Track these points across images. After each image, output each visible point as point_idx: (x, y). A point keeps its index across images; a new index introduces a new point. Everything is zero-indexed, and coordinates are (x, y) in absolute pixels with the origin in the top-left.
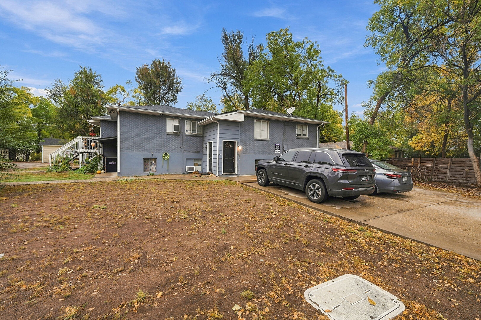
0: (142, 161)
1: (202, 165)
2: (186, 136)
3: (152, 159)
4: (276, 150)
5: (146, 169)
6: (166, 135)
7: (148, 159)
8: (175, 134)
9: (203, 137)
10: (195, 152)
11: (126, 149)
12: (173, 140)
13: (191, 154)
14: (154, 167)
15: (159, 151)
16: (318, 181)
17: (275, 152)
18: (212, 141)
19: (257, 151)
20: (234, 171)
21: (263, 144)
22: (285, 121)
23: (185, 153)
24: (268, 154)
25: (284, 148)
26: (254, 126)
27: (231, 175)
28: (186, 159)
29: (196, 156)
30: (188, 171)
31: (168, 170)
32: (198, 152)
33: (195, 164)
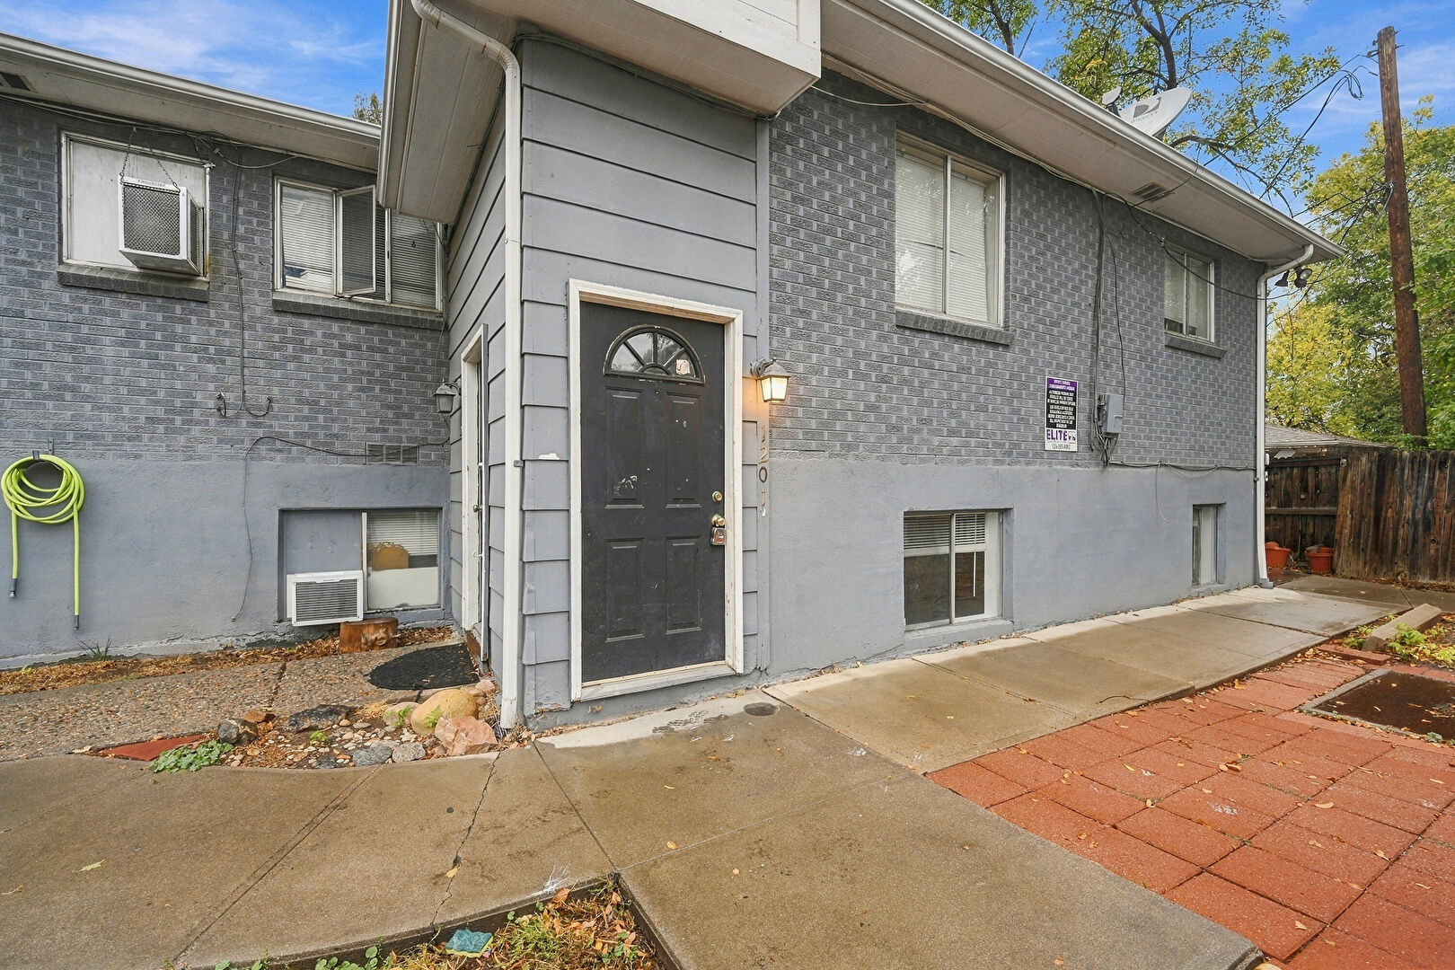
1: (442, 560)
2: (281, 308)
4: (1054, 426)
10: (374, 453)
12: (136, 336)
13: (337, 465)
17: (1049, 446)
18: (481, 330)
19: (917, 431)
20: (713, 644)
21: (962, 369)
22: (1104, 198)
23: (272, 459)
24: (997, 462)
25: (1100, 411)
26: (892, 185)
27: (679, 692)
28: (283, 512)
29: (386, 487)
30: (294, 621)
31: (77, 623)
32: (402, 454)
33: (378, 550)
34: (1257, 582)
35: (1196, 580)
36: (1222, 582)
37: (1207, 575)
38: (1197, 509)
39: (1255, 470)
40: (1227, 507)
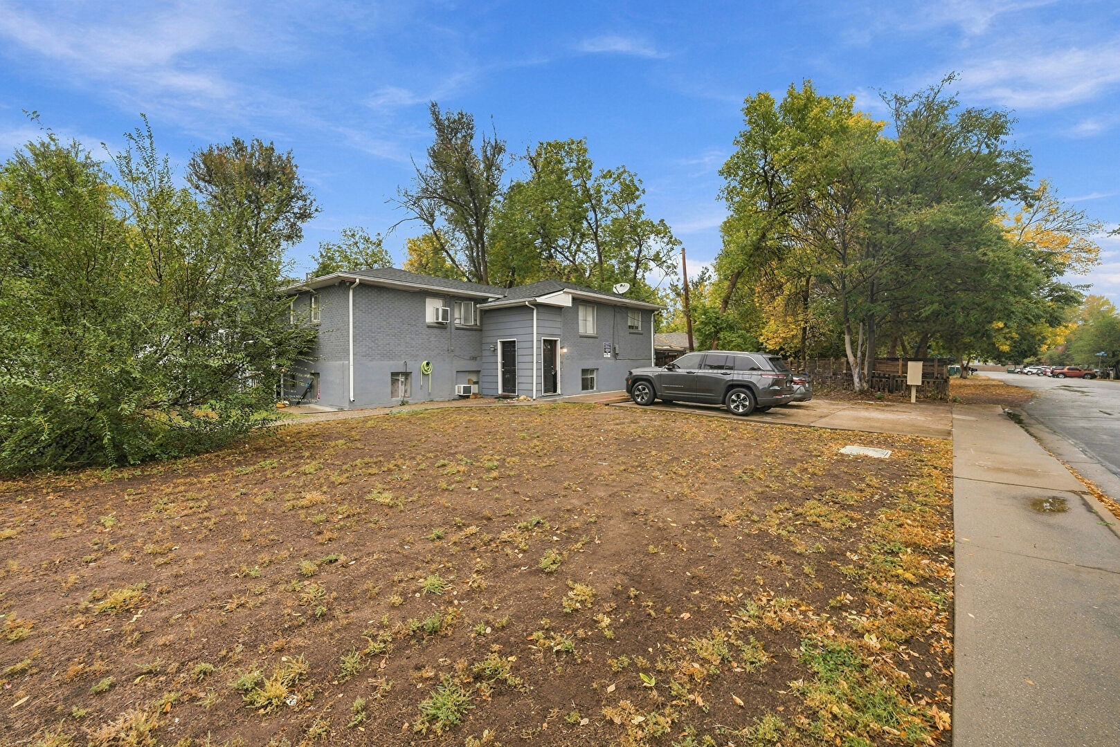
0: (388, 377)
1: (480, 383)
2: (456, 329)
3: (404, 374)
4: (606, 352)
5: (393, 393)
6: (425, 328)
7: (397, 374)
8: (441, 326)
9: (479, 332)
10: (470, 359)
11: (363, 356)
12: (436, 336)
15: (416, 357)
16: (744, 390)
17: (605, 356)
18: (516, 339)
19: (583, 355)
20: (556, 390)
21: (590, 344)
22: (615, 306)
23: (455, 361)
24: (596, 360)
25: (615, 349)
26: (579, 315)
27: (553, 396)
28: (457, 371)
29: (472, 366)
30: (462, 394)
31: (429, 394)
32: (474, 358)
33: (469, 380)
39: (651, 359)
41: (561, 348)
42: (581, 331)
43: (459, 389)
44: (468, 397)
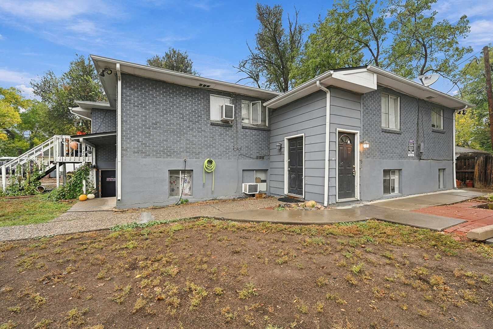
0: (167, 175)
1: (268, 181)
2: (244, 128)
3: (184, 172)
4: (409, 151)
5: (173, 191)
6: (209, 125)
7: (177, 172)
8: (226, 124)
9: (267, 131)
10: (257, 158)
11: (134, 152)
12: (221, 134)
13: (251, 160)
14: (187, 186)
15: (197, 155)
17: (409, 155)
18: (303, 134)
19: (385, 153)
20: (353, 194)
21: (393, 140)
22: (419, 99)
23: (241, 159)
24: (399, 159)
25: (419, 147)
26: (381, 103)
27: (350, 202)
28: (243, 170)
29: (259, 165)
30: (247, 193)
31: (212, 192)
32: (262, 158)
33: (256, 178)
34: (454, 188)
35: (439, 188)
36: (445, 188)
37: (441, 186)
38: (439, 170)
39: (453, 160)
40: (446, 170)
41: (362, 143)
42: (383, 125)
43: (245, 188)
44: (253, 195)
